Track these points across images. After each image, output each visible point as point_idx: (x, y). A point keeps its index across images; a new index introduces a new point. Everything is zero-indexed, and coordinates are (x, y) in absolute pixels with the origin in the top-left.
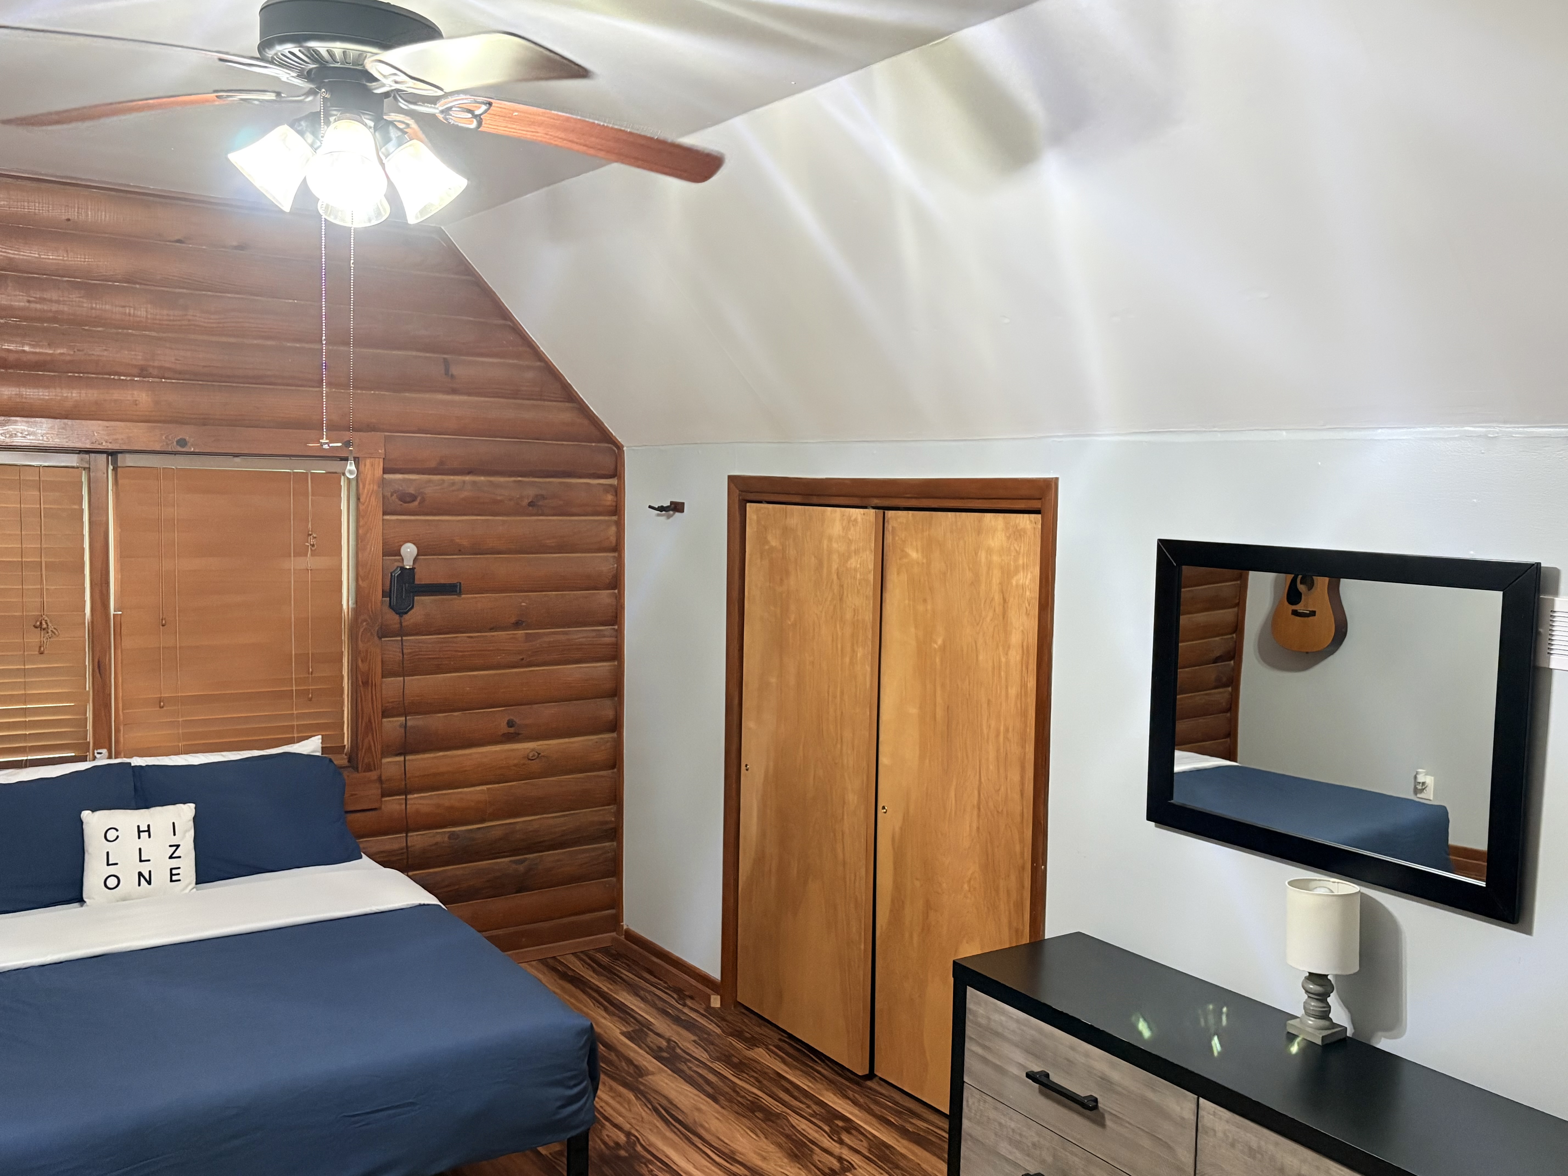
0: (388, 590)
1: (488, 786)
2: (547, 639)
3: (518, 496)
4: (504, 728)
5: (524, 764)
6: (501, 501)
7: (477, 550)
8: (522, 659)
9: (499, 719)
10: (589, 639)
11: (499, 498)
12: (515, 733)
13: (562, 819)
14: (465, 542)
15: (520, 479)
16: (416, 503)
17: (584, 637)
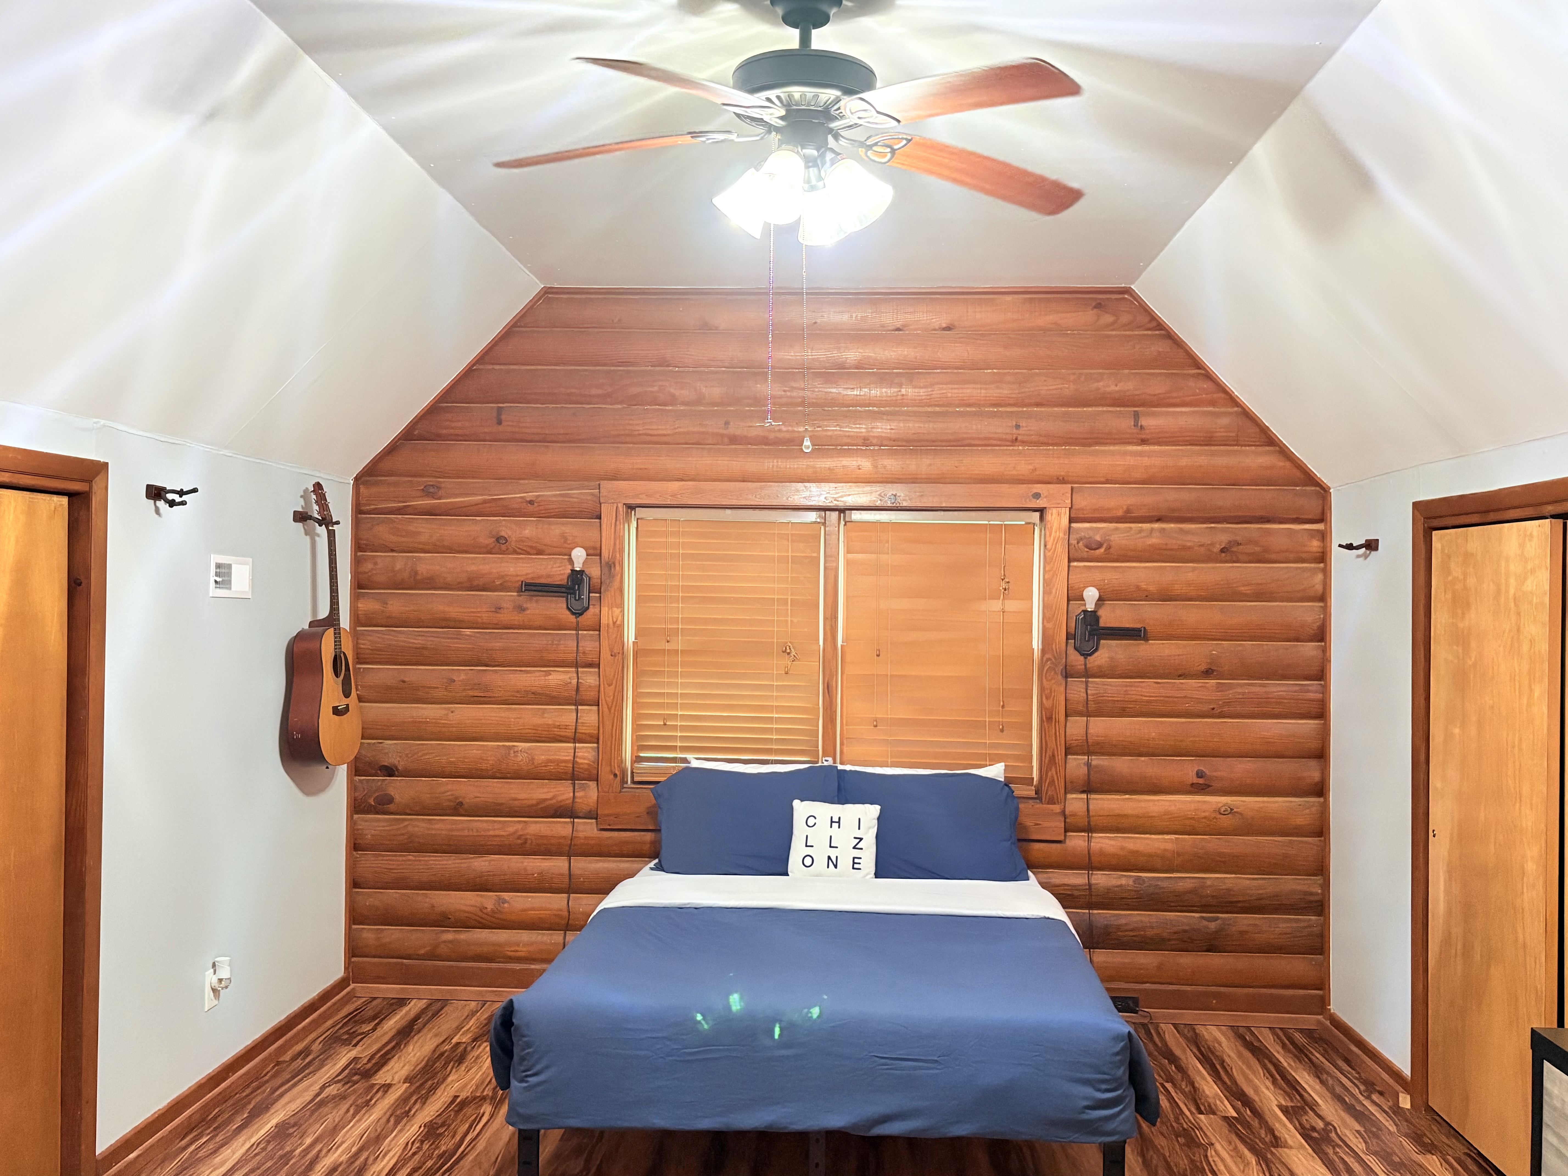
0: (1073, 633)
1: (1177, 836)
2: (1239, 690)
3: (1209, 542)
4: (1192, 778)
5: (1215, 818)
6: (1190, 548)
7: (1166, 596)
8: (1213, 709)
9: (1187, 769)
10: (1290, 693)
11: (1189, 544)
12: (1206, 784)
13: (1260, 882)
14: (1152, 588)
15: (1213, 525)
16: (1102, 550)
17: (1284, 691)
